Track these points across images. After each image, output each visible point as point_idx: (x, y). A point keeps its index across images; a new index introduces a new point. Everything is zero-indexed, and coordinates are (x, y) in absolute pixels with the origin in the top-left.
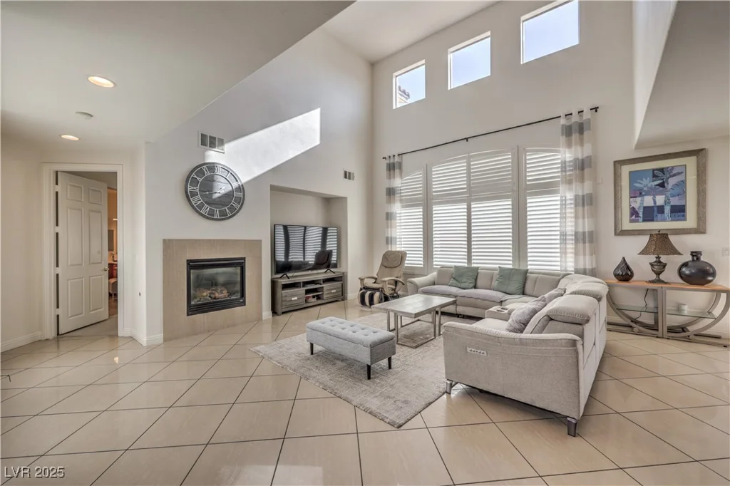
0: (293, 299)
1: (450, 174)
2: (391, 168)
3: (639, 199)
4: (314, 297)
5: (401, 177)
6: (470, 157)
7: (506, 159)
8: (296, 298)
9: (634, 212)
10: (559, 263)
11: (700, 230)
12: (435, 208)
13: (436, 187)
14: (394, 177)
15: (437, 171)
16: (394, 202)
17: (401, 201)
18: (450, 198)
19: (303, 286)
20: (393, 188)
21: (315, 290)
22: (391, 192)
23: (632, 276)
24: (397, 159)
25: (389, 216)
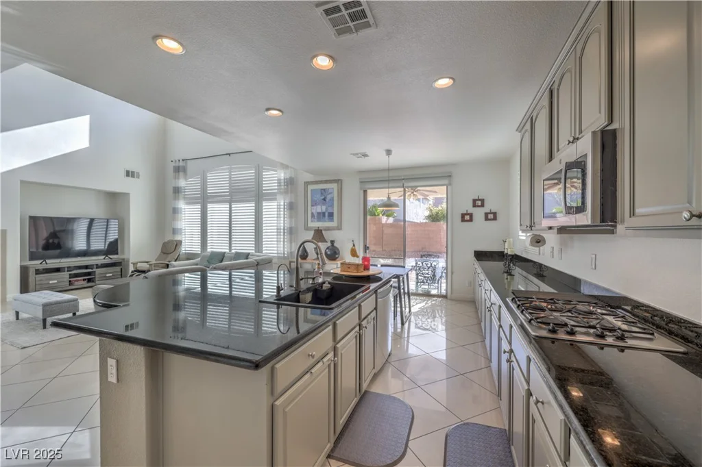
0: (51, 282)
1: (218, 180)
2: (177, 170)
3: (315, 208)
4: (84, 280)
5: (186, 179)
6: (231, 168)
7: (251, 173)
8: (56, 281)
9: (313, 215)
10: (276, 249)
11: (339, 228)
12: (209, 206)
13: (210, 190)
14: (178, 178)
15: (210, 176)
16: (178, 200)
17: (185, 198)
18: (218, 199)
19: (68, 271)
20: (178, 188)
21: (89, 274)
22: (177, 191)
23: (307, 256)
24: (181, 164)
25: (175, 211)
